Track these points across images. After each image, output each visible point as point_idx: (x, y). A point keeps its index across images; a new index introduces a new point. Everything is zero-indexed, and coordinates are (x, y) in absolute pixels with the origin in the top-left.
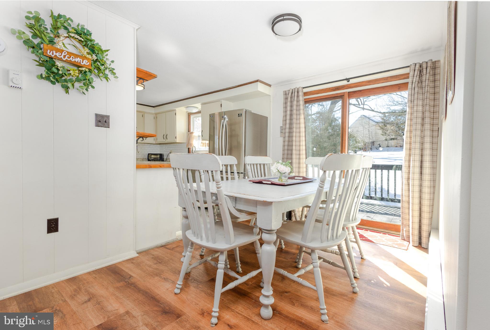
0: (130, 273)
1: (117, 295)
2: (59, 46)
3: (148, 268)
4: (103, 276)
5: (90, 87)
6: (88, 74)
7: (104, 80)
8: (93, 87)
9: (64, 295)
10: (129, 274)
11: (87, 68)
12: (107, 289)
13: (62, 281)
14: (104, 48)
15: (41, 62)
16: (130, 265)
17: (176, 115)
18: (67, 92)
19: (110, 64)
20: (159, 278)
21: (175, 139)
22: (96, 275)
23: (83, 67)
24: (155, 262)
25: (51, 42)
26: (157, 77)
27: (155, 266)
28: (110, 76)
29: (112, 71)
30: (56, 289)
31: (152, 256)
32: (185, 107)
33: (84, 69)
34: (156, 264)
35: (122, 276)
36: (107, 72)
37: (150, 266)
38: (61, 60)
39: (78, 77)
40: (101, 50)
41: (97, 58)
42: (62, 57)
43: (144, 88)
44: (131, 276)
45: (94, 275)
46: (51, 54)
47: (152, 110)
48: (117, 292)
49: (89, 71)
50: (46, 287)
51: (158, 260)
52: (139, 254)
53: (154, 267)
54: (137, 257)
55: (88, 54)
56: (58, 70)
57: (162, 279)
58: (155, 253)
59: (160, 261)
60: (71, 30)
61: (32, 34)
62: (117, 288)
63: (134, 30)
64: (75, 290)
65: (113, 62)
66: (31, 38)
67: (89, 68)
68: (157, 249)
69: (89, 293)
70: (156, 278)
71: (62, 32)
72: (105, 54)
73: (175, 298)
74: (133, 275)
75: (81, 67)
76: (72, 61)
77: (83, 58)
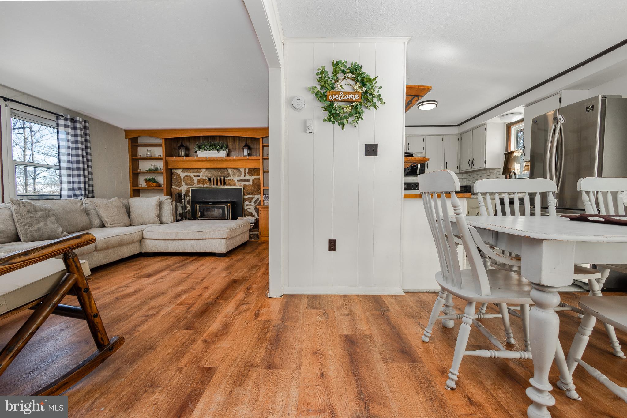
0: (390, 307)
1: (370, 319)
2: (338, 89)
3: (408, 308)
4: (366, 301)
5: (360, 119)
6: (359, 107)
7: (372, 109)
8: (362, 119)
9: (334, 304)
10: (388, 307)
11: (358, 102)
12: (364, 312)
13: (338, 295)
14: (372, 77)
15: (325, 107)
16: (393, 301)
17: (486, 130)
18: (343, 128)
19: (379, 91)
20: (414, 321)
21: (485, 164)
22: (362, 298)
23: (355, 102)
24: (419, 305)
25: (333, 88)
26: (431, 89)
27: (416, 309)
28: (378, 103)
29: (379, 98)
30: (331, 299)
31: (418, 299)
32: (499, 117)
33: (355, 104)
34: (419, 307)
35: (381, 307)
36: (375, 100)
37: (411, 307)
38: (338, 101)
39: (351, 112)
40: (370, 80)
41: (366, 90)
42: (339, 98)
43: (437, 105)
44: (388, 310)
45: (360, 298)
46: (331, 99)
47: (455, 130)
48: (370, 318)
49: (360, 105)
50: (326, 295)
51: (423, 305)
52: (407, 294)
53: (414, 310)
54: (403, 295)
55: (359, 87)
56: (336, 110)
57: (417, 323)
58: (423, 297)
59: (424, 307)
60: (347, 71)
61: (320, 86)
62: (372, 314)
63: (404, 45)
64: (343, 304)
65: (380, 88)
66: (320, 90)
67: (359, 101)
68: (427, 294)
69: (350, 310)
70: (411, 320)
71: (340, 76)
72: (374, 83)
73: (420, 344)
74: (391, 309)
75: (353, 102)
76: (346, 99)
77: (354, 93)
